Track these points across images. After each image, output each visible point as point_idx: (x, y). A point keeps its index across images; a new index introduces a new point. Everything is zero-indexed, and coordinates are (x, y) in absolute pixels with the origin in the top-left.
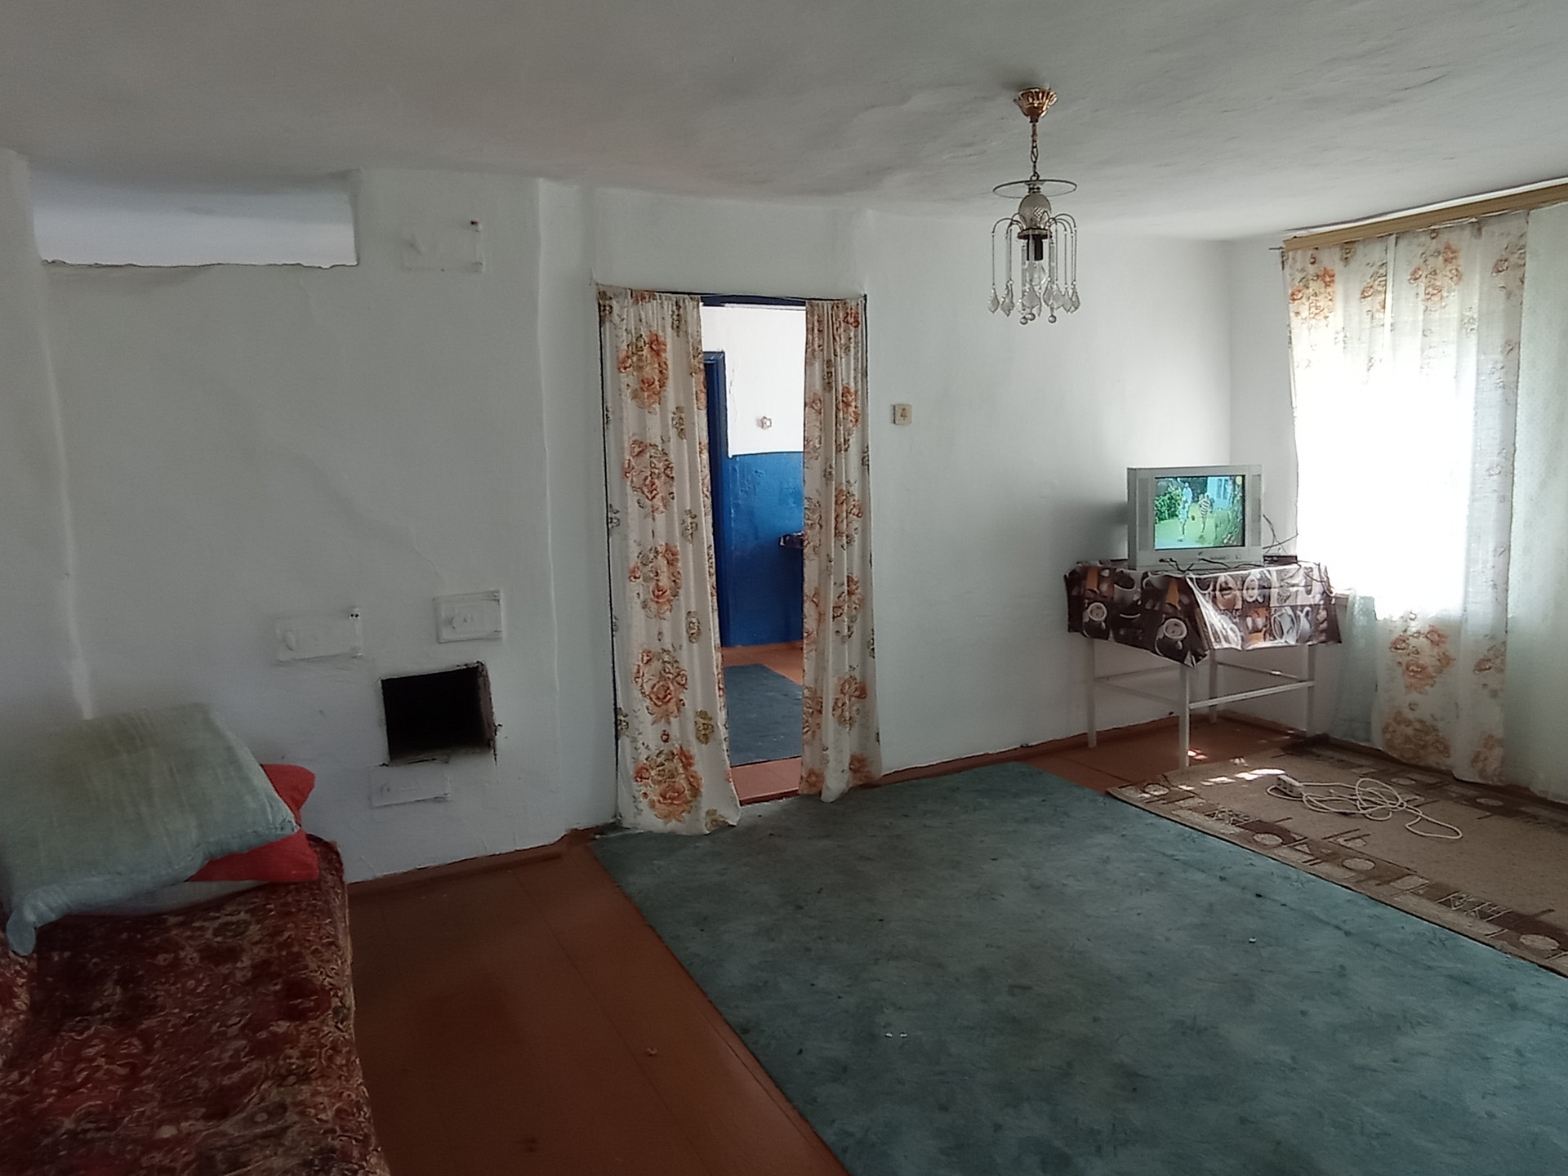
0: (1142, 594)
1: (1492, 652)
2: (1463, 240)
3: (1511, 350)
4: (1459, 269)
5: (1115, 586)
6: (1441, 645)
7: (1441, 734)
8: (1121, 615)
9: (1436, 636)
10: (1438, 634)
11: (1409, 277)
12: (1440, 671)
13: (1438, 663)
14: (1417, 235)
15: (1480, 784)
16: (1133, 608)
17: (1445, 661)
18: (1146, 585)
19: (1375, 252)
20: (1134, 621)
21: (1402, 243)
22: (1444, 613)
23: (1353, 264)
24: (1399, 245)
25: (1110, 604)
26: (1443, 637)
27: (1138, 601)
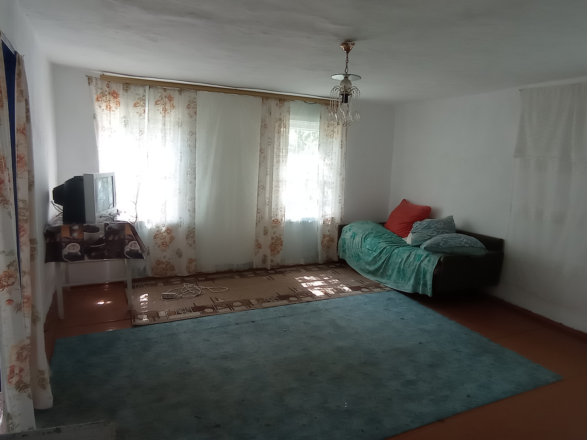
0: (105, 234)
1: (189, 232)
2: (175, 95)
3: (192, 134)
4: (174, 104)
5: (84, 232)
6: (171, 233)
7: (171, 264)
8: (91, 246)
9: (169, 231)
10: (170, 230)
11: (155, 103)
12: (170, 243)
13: (170, 240)
14: (157, 88)
15: (188, 276)
16: (100, 241)
17: (172, 239)
18: (108, 229)
19: (140, 91)
20: (101, 247)
21: (152, 90)
22: (171, 222)
23: (129, 92)
24: (150, 90)
25: (82, 243)
26: (172, 230)
27: (103, 237)
